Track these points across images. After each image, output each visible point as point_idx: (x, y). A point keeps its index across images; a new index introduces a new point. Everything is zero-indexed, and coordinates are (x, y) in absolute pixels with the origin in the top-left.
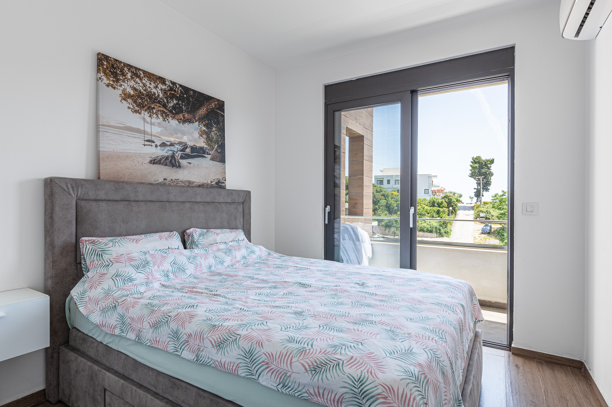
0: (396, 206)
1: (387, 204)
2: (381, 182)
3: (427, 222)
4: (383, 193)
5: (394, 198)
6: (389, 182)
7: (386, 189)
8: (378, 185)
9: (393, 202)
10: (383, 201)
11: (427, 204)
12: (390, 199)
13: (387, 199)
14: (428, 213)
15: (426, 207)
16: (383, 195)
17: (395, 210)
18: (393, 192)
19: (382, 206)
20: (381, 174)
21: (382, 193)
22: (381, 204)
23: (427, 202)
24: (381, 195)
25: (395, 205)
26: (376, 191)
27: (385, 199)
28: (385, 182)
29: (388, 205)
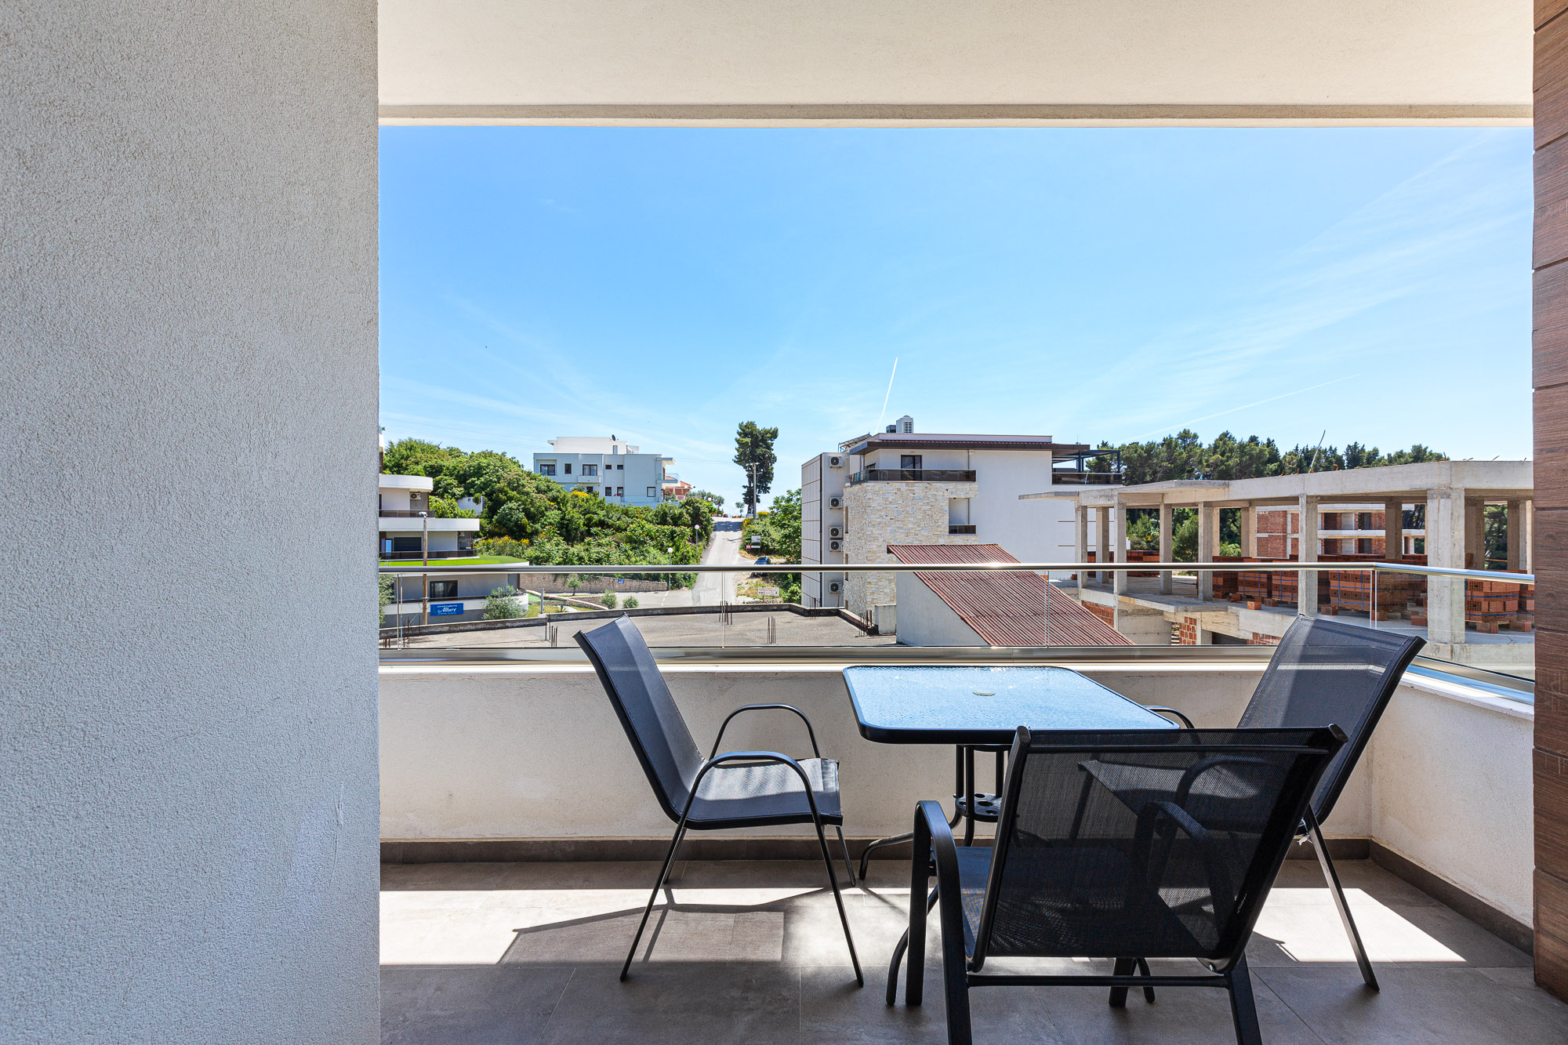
0: (584, 525)
1: (563, 519)
2: (550, 469)
3: (648, 559)
4: (554, 493)
5: (580, 506)
6: (568, 469)
7: (560, 486)
8: (542, 476)
9: (576, 515)
10: (552, 512)
11: (650, 519)
12: (569, 509)
13: (564, 509)
14: (652, 539)
15: (648, 526)
16: (554, 499)
17: (582, 533)
18: (577, 493)
19: (550, 524)
20: (550, 450)
21: (550, 494)
22: (549, 521)
23: (651, 514)
24: (549, 500)
25: (581, 522)
26: (537, 488)
27: (559, 509)
28: (560, 469)
29: (566, 522)
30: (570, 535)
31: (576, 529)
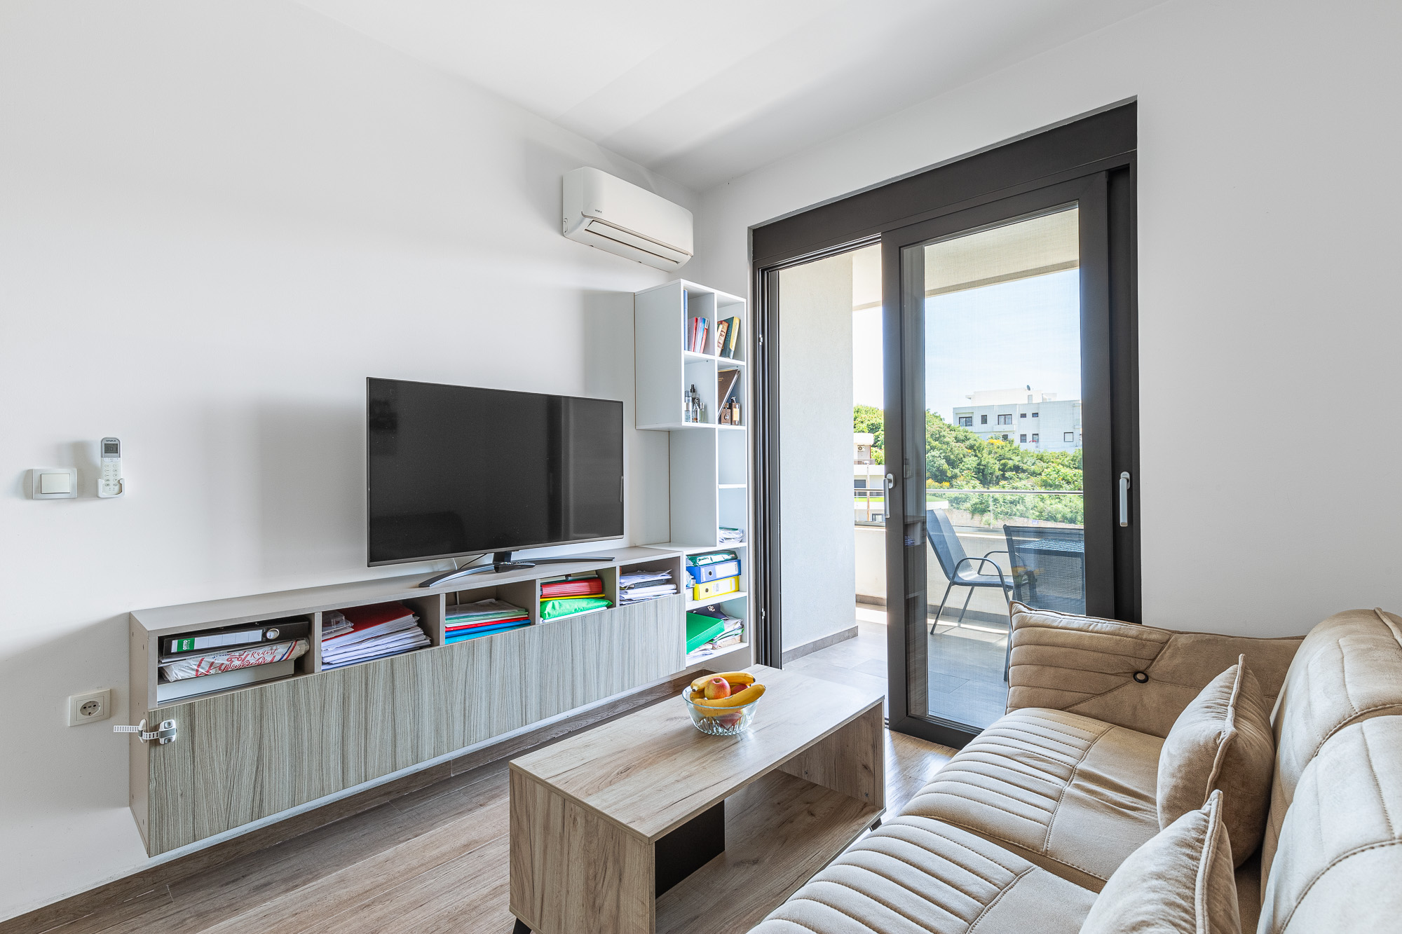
30: (986, 479)
31: (991, 474)
